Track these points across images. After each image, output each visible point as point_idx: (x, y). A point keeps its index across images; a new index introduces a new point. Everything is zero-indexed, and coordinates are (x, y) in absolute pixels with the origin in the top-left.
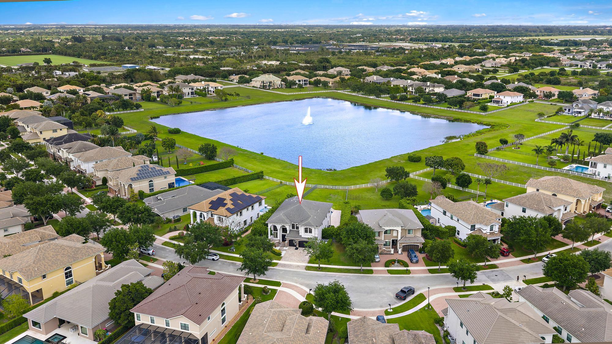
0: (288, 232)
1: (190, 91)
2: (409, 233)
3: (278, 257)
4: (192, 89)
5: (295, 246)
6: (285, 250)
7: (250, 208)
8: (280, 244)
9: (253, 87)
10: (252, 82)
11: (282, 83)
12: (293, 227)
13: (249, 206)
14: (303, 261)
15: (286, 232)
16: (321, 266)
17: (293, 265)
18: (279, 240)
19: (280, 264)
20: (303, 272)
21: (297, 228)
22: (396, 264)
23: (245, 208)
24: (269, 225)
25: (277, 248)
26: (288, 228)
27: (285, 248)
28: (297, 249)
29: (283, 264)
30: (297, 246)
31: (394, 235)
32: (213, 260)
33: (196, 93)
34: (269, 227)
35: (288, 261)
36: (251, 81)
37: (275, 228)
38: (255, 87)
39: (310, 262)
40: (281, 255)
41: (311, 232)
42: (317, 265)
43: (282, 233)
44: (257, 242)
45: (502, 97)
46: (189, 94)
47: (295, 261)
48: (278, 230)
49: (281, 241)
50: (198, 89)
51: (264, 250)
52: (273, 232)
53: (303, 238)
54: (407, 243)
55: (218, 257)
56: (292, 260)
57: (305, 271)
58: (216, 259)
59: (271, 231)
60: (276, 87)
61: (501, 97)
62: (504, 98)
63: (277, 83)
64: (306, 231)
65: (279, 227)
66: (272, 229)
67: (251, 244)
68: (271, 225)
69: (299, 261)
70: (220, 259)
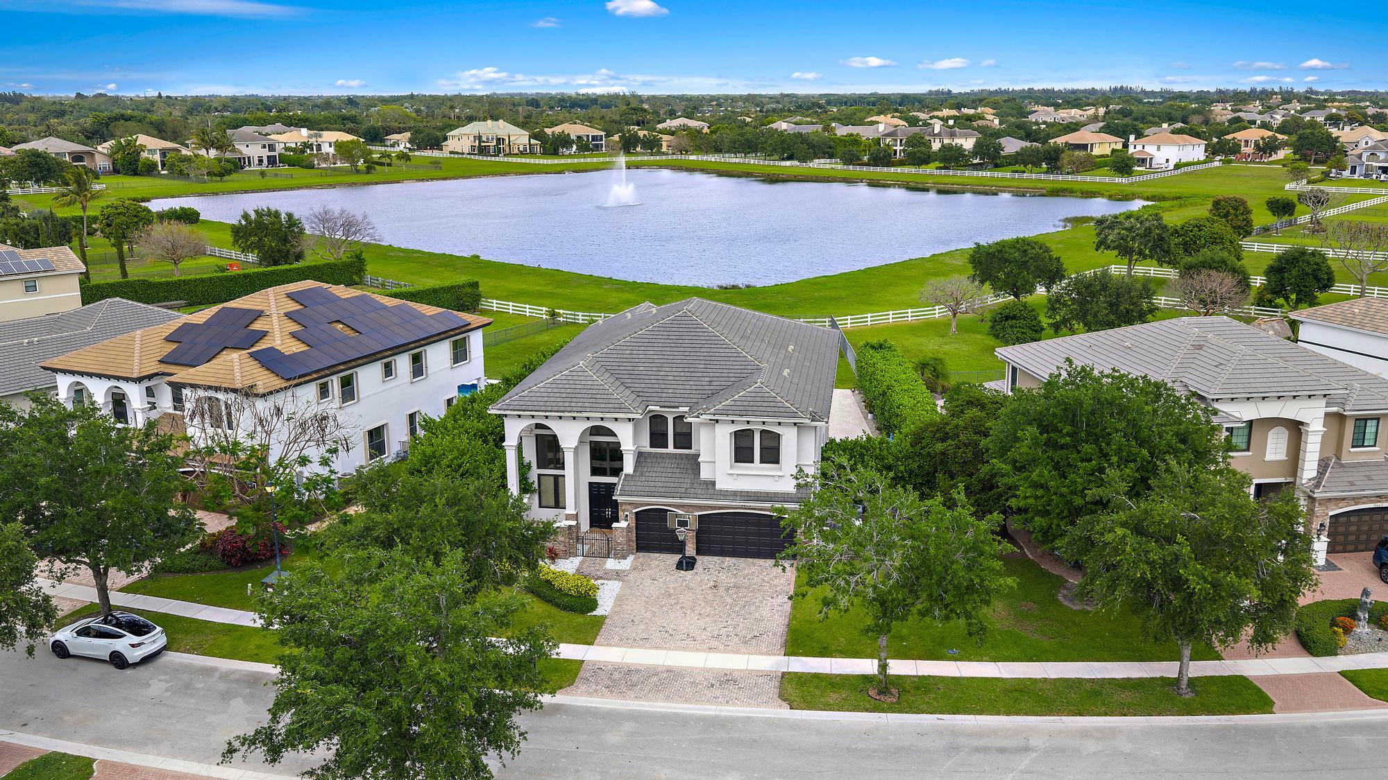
0: (629, 466)
1: (265, 153)
2: (1359, 441)
3: (578, 619)
4: (272, 148)
5: (678, 547)
6: (618, 575)
7: (403, 363)
8: (580, 539)
9: (451, 153)
10: (449, 142)
11: (533, 141)
12: (658, 438)
13: (399, 349)
14: (750, 642)
15: (617, 472)
16: (898, 667)
17: (689, 672)
18: (576, 517)
19: (599, 669)
20: (768, 722)
21: (684, 439)
22: (1363, 629)
23: (370, 359)
24: (514, 430)
25: (568, 566)
26: (629, 439)
27: (611, 564)
28: (687, 564)
29: (617, 668)
30: (690, 550)
31: (1269, 456)
32: (118, 660)
33: (284, 160)
34: (511, 441)
35: (643, 642)
36: (446, 139)
37: (549, 449)
38: (458, 153)
39: (797, 643)
40: (593, 604)
41: (771, 455)
42: (868, 666)
43: (587, 477)
44: (424, 510)
45: (1151, 149)
46: (261, 161)
47: (690, 641)
48: (569, 458)
49: (585, 526)
50: (287, 149)
51: (477, 574)
52: (535, 473)
53: (725, 494)
54: (1356, 500)
55: (155, 640)
56: (668, 638)
57: (785, 713)
58: (134, 655)
59: (523, 468)
60: (516, 151)
61: (1147, 149)
62: (1159, 149)
63: (518, 142)
64: (742, 453)
65: (569, 435)
66: (530, 455)
67: (380, 532)
68: (524, 423)
69: (718, 642)
70: (173, 657)
